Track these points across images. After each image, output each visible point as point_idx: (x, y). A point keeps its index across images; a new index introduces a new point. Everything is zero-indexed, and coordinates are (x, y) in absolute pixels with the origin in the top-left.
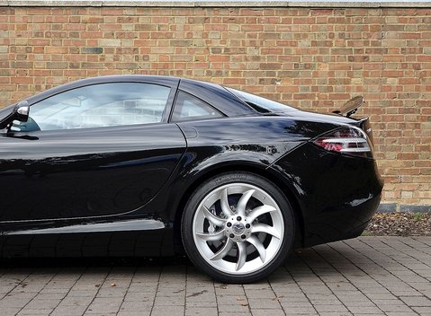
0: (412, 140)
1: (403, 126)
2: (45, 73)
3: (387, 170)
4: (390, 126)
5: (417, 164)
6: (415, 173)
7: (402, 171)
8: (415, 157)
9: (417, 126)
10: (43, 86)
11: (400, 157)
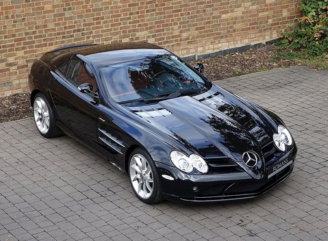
0: (202, 19)
1: (198, 12)
2: (11, 8)
3: (191, 37)
4: (192, 13)
5: (205, 32)
6: (203, 36)
7: (198, 37)
8: (203, 28)
9: (204, 11)
10: (10, 16)
11: (197, 29)
